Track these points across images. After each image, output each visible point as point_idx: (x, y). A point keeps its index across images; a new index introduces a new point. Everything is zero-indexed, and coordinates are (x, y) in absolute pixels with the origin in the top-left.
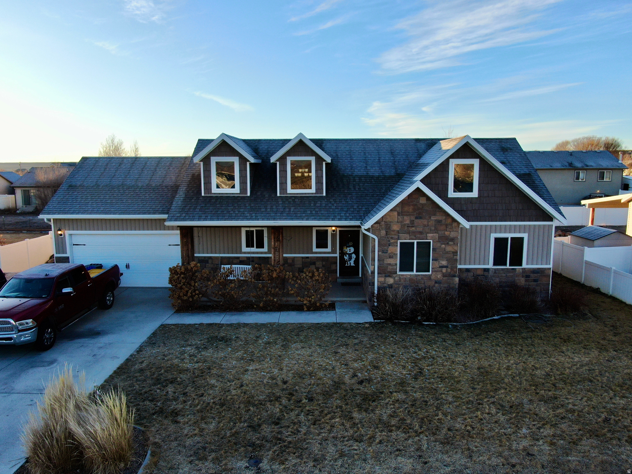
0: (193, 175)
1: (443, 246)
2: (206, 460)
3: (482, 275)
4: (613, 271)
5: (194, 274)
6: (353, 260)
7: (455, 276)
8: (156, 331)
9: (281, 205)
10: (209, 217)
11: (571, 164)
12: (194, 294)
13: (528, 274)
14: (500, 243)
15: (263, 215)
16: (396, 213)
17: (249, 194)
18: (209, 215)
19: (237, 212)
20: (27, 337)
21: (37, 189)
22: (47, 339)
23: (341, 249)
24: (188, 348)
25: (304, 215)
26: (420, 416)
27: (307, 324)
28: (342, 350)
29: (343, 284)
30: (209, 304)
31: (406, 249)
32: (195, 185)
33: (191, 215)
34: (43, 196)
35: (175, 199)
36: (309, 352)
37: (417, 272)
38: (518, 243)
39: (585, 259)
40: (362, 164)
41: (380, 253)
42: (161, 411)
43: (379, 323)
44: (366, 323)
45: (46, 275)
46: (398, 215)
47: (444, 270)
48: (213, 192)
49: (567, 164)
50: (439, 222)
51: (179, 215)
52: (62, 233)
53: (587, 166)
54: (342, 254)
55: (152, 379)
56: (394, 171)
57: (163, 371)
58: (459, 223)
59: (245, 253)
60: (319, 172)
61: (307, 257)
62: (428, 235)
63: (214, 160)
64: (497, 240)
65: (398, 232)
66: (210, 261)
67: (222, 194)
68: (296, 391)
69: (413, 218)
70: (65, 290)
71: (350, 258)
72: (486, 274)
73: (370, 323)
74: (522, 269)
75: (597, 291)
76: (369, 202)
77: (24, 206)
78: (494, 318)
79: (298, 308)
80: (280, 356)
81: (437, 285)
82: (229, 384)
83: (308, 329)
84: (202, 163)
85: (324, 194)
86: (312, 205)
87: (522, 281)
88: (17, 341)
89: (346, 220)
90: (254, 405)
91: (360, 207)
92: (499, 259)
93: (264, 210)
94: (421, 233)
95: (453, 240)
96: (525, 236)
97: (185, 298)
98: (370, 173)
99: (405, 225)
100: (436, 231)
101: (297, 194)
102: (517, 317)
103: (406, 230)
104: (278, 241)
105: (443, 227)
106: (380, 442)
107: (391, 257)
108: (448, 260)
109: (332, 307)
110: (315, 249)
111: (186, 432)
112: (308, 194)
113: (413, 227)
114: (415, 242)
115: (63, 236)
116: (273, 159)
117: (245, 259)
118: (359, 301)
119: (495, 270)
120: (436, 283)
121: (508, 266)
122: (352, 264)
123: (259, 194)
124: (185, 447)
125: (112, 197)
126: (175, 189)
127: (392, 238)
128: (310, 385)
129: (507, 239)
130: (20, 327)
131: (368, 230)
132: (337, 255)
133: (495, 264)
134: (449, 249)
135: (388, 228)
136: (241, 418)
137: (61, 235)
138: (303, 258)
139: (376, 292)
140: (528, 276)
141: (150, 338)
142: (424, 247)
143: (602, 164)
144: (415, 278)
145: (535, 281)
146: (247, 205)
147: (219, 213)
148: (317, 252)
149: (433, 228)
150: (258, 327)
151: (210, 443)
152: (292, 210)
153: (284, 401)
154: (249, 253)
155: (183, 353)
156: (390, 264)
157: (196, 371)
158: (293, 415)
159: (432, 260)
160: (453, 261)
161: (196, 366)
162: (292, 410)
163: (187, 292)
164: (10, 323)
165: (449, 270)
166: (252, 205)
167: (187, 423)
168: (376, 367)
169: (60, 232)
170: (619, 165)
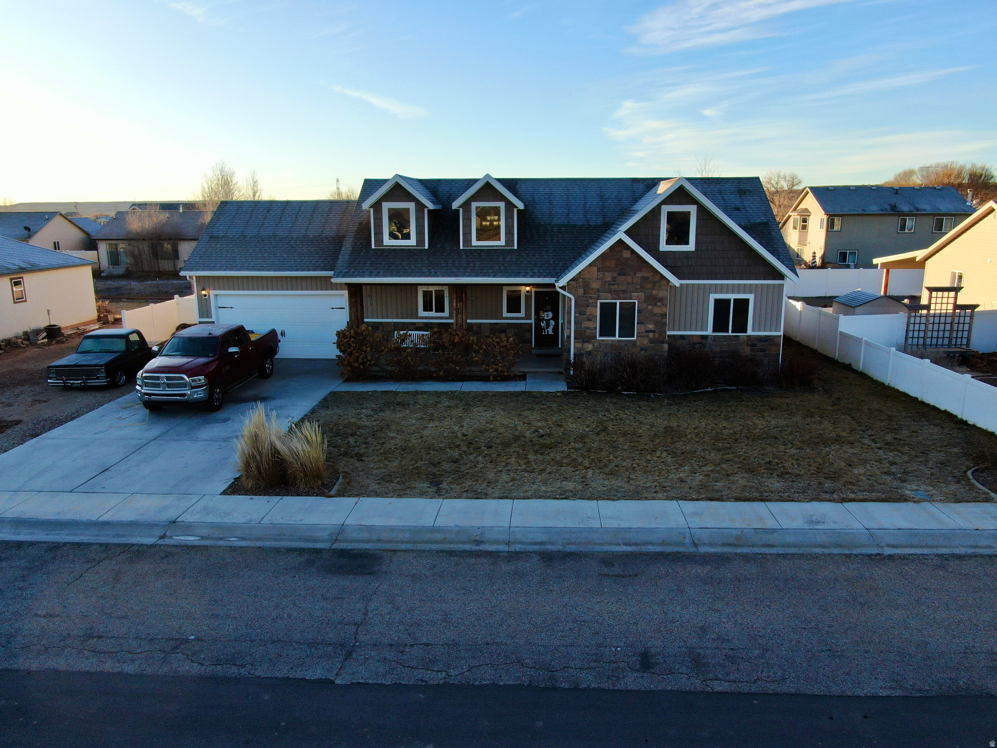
0: (361, 223)
1: (650, 307)
2: (392, 482)
3: (699, 343)
4: (863, 342)
5: (365, 338)
6: (551, 327)
7: (663, 342)
8: (326, 396)
9: (464, 259)
10: (382, 273)
11: (894, 208)
12: (365, 360)
13: (754, 342)
14: (721, 306)
15: (443, 271)
16: (595, 269)
17: (427, 247)
18: (382, 271)
19: (413, 268)
20: (200, 394)
21: (127, 242)
22: (216, 399)
23: (537, 313)
24: (364, 411)
25: (491, 271)
26: (592, 457)
27: (492, 392)
28: (526, 413)
29: (538, 355)
30: (381, 374)
31: (608, 311)
32: (363, 236)
33: (361, 271)
34: (136, 252)
35: (342, 252)
36: (492, 414)
37: (619, 337)
38: (742, 305)
39: (839, 330)
40: (563, 210)
41: (577, 315)
42: (345, 454)
43: (572, 392)
44: (558, 392)
45: (210, 334)
46: (598, 270)
47: (651, 335)
48: (385, 244)
49: (888, 207)
50: (645, 279)
51: (346, 271)
52: (207, 293)
53: (918, 210)
54: (538, 320)
55: (332, 432)
56: (602, 219)
57: (341, 427)
58: (668, 281)
59: (422, 318)
60: (509, 220)
61: (497, 324)
62: (632, 294)
63: (386, 206)
64: (717, 302)
65: (598, 290)
66: (380, 328)
67: (396, 246)
68: (476, 441)
69: (615, 275)
70: (231, 350)
71: (548, 325)
72: (704, 341)
73: (563, 392)
74: (747, 336)
75: (848, 368)
76: (568, 257)
77: (111, 267)
78: (708, 390)
79: (485, 379)
80: (461, 417)
81: (642, 352)
82: (409, 436)
83: (494, 396)
84: (372, 210)
85: (516, 247)
86: (501, 259)
87: (747, 351)
88: (191, 398)
89: (539, 276)
90: (434, 450)
91: (557, 262)
92: (720, 324)
93: (444, 265)
94: (624, 292)
95: (661, 300)
96: (751, 297)
97: (356, 364)
98: (572, 223)
99: (606, 282)
100: (642, 289)
101: (484, 246)
102: (734, 390)
103: (609, 288)
104: (460, 301)
105: (649, 285)
106: (550, 473)
107: (589, 320)
108: (656, 323)
109: (523, 377)
110: (505, 314)
111: (371, 466)
112: (497, 246)
113: (615, 284)
114: (618, 302)
115: (207, 297)
116: (455, 205)
117: (423, 325)
118: (555, 373)
119: (715, 336)
120: (642, 350)
121: (730, 333)
122: (551, 332)
123: (438, 246)
124: (372, 475)
125: (263, 251)
126: (338, 241)
127: (591, 298)
128: (490, 438)
129: (729, 300)
130: (193, 384)
131: (563, 288)
132: (532, 321)
133: (714, 331)
134: (656, 310)
135: (586, 286)
136: (422, 458)
137: (205, 295)
138: (491, 324)
139: (572, 359)
140: (753, 345)
141: (321, 402)
142: (628, 309)
143: (941, 207)
144: (617, 344)
145: (763, 350)
146: (425, 259)
147: (392, 268)
148: (507, 317)
149: (638, 287)
150: (438, 394)
151: (394, 472)
152: (477, 265)
153: (464, 448)
154: (427, 318)
155: (360, 414)
156: (588, 328)
157: (375, 427)
158: (471, 457)
159: (637, 323)
160: (661, 325)
161: (375, 423)
162: (471, 454)
163: (358, 357)
164: (183, 379)
165: (657, 335)
166: (431, 259)
167: (372, 461)
168: (560, 426)
169: (204, 292)
170: (966, 209)
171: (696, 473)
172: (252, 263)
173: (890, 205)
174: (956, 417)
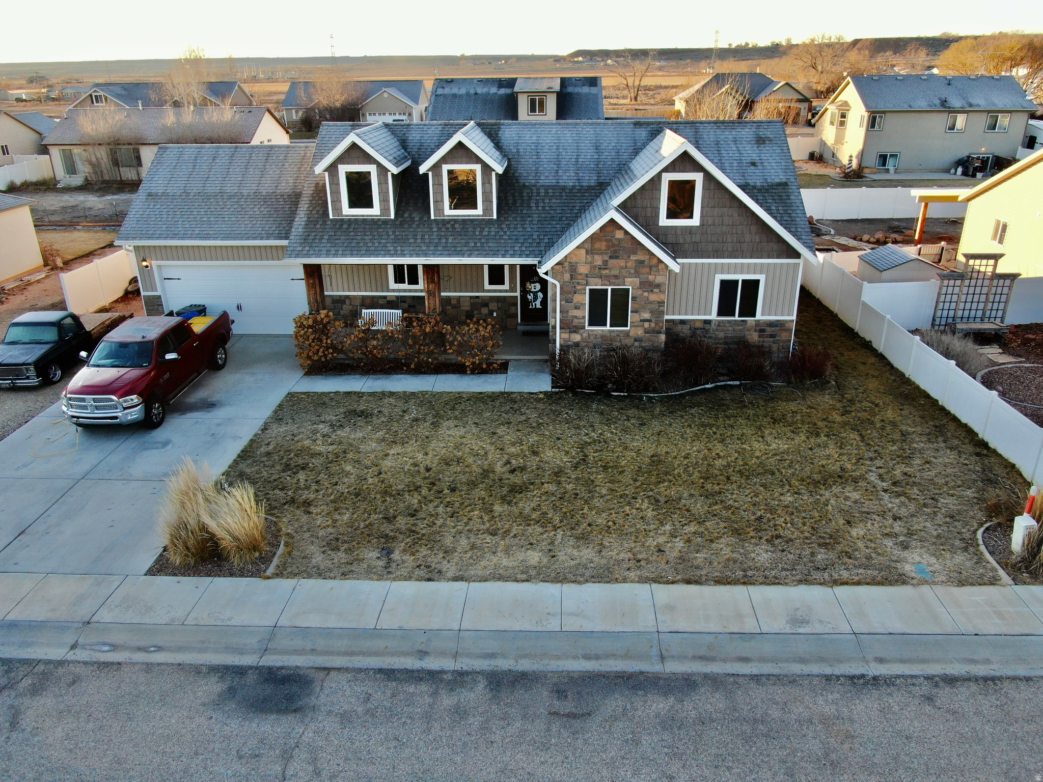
0: (317, 184)
1: (646, 294)
2: (339, 550)
3: (701, 329)
4: (886, 321)
5: (325, 326)
6: (539, 300)
7: (660, 333)
8: (282, 402)
9: (435, 233)
10: (340, 252)
11: (944, 102)
12: (326, 352)
13: (761, 328)
14: (728, 288)
15: (411, 248)
16: (583, 251)
17: (392, 217)
18: (340, 249)
19: (377, 245)
20: (135, 415)
21: (83, 148)
22: (155, 415)
23: (523, 285)
24: (321, 426)
25: (466, 248)
26: (564, 510)
27: (467, 393)
28: (501, 431)
29: (525, 333)
30: (347, 362)
31: (597, 297)
32: (320, 202)
33: (316, 249)
34: (94, 159)
35: (295, 223)
36: (462, 431)
37: (611, 326)
38: (751, 287)
39: (862, 299)
40: (552, 166)
41: (563, 303)
42: (293, 501)
43: (556, 393)
44: (541, 392)
45: (143, 337)
46: (587, 253)
47: (646, 325)
48: (344, 213)
49: (937, 102)
50: (642, 262)
51: (300, 249)
52: (148, 264)
53: (971, 105)
54: (524, 292)
55: (281, 464)
56: (596, 178)
57: (292, 455)
58: (667, 266)
59: (394, 291)
60: (487, 185)
61: (477, 297)
62: (626, 279)
63: (343, 169)
64: (723, 282)
65: (587, 276)
66: (347, 302)
67: (357, 216)
68: (439, 479)
69: (606, 258)
70: (169, 356)
71: (536, 298)
72: (707, 327)
73: (546, 393)
74: (756, 321)
75: (867, 346)
76: (555, 230)
77: (68, 176)
78: (707, 386)
79: (459, 369)
80: (427, 437)
81: (636, 344)
82: (366, 471)
83: (468, 400)
84: (327, 174)
85: (495, 217)
86: (477, 233)
87: (754, 337)
88: (124, 420)
89: (520, 256)
90: (391, 495)
91: (542, 237)
92: (725, 308)
93: (412, 241)
94: (616, 277)
95: (658, 286)
96: (762, 278)
97: (316, 358)
98: (562, 183)
99: (596, 266)
100: (637, 274)
101: (458, 216)
102: (736, 386)
103: (598, 272)
104: (432, 282)
105: (647, 270)
106: (515, 536)
107: (577, 308)
108: (652, 312)
109: (503, 368)
110: (487, 286)
111: (318, 522)
112: (473, 216)
113: (606, 269)
114: (609, 288)
115: (149, 268)
116: (423, 169)
117: (395, 299)
118: (540, 360)
119: (719, 322)
120: (636, 340)
121: (737, 318)
122: (539, 306)
123: (406, 215)
124: (318, 538)
125: (209, 213)
126: (295, 199)
127: (578, 283)
128: (456, 473)
129: (737, 281)
130: (125, 405)
131: (546, 273)
132: (518, 294)
133: (719, 314)
134: (653, 297)
135: (573, 269)
136: (376, 509)
137: (147, 267)
138: (471, 297)
139: (558, 351)
140: (762, 331)
141: (275, 412)
142: (621, 296)
143: (996, 101)
144: (608, 335)
145: (772, 336)
146: (390, 233)
147: (352, 245)
148: (490, 290)
149: (633, 271)
150: (407, 397)
151: (343, 534)
152: (450, 241)
153: (424, 491)
154: (399, 291)
155: (315, 432)
156: (576, 317)
157: (330, 455)
158: (431, 505)
159: (631, 312)
160: (658, 313)
161: (331, 448)
162: (431, 501)
163: (318, 350)
164: (112, 400)
165: (653, 325)
166: (397, 233)
167: (320, 514)
168: (535, 453)
169: (144, 264)
170: (1025, 104)
171: (676, 537)
172: (197, 229)
173: (940, 99)
174: (977, 435)
